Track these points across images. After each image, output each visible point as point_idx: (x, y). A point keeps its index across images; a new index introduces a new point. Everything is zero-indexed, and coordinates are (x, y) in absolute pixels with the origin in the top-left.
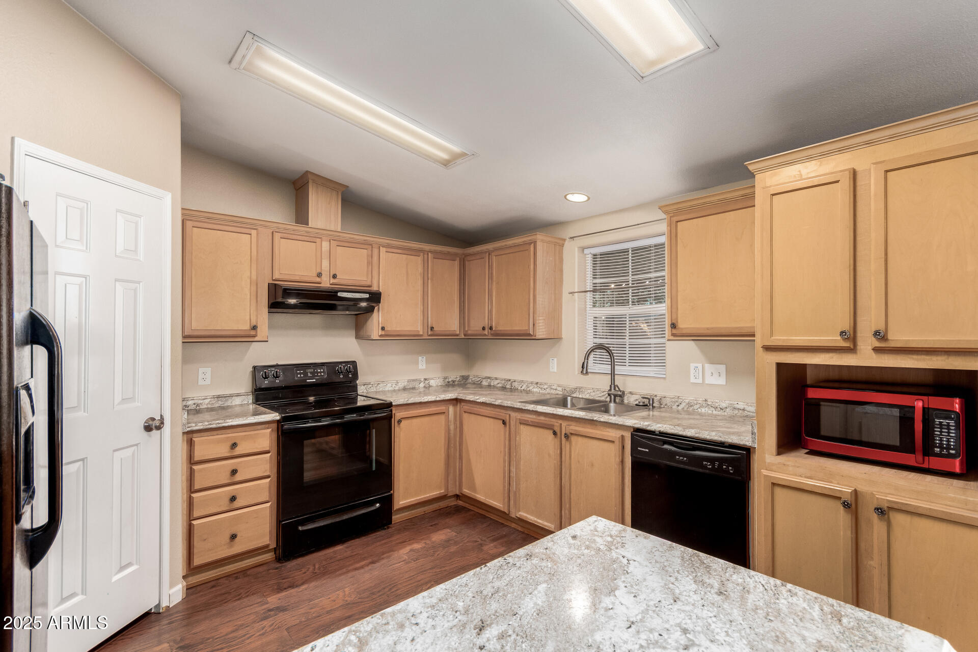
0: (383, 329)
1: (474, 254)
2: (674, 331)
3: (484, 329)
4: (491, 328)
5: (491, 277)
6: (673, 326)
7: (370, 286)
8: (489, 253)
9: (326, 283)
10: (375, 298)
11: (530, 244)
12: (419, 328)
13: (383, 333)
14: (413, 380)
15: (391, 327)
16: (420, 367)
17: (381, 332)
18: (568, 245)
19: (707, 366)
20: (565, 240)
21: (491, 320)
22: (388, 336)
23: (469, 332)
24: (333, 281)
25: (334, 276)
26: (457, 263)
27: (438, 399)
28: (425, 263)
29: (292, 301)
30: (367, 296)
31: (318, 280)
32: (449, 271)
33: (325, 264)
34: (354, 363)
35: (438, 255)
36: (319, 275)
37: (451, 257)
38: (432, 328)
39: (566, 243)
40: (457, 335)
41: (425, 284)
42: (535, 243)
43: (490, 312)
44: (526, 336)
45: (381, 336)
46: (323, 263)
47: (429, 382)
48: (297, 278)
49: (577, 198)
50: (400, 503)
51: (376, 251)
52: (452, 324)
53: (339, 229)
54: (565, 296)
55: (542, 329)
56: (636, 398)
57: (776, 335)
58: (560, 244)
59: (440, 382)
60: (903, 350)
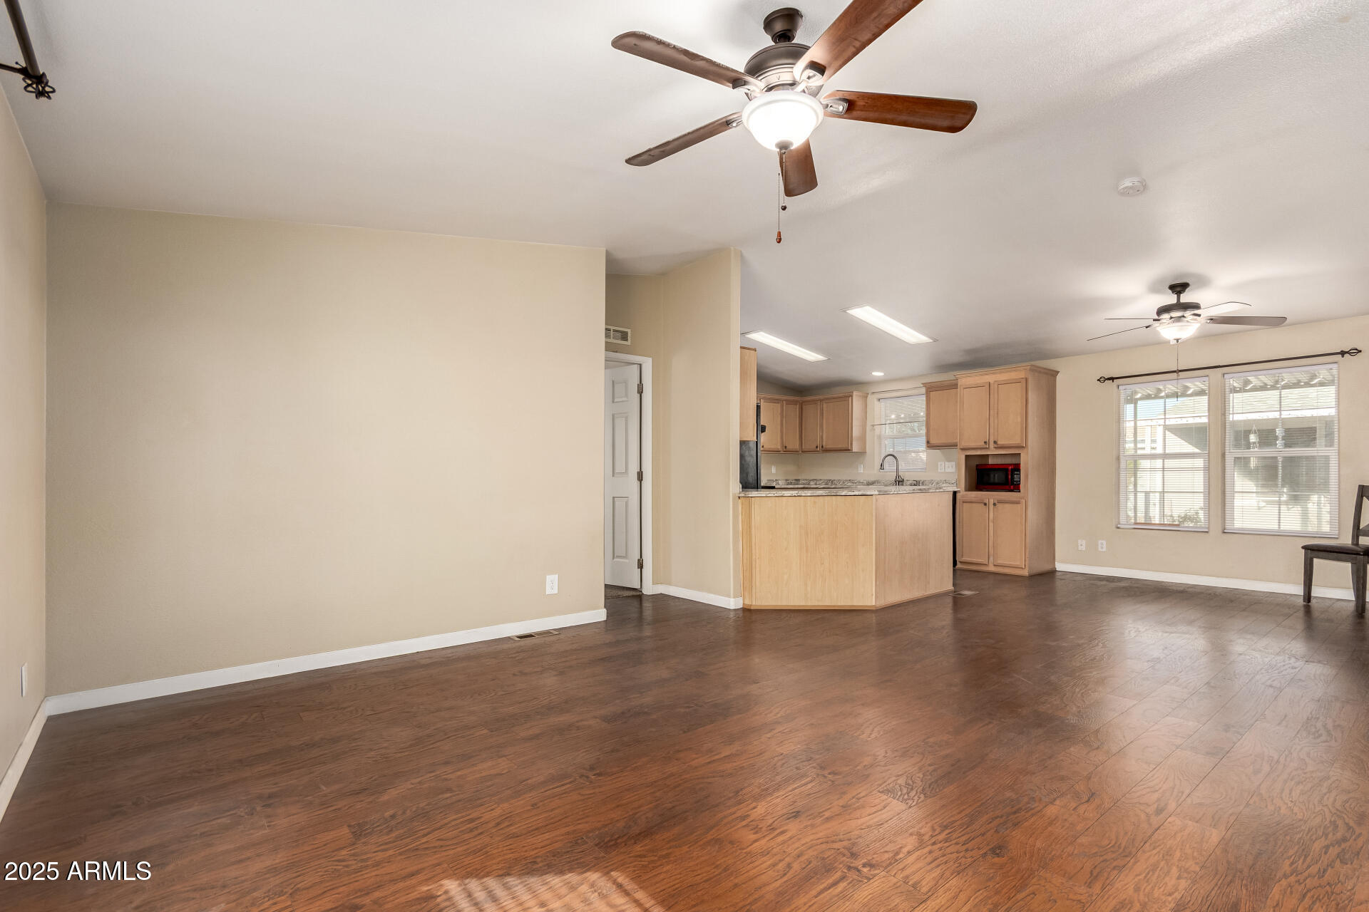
0: (763, 447)
1: (809, 401)
2: (929, 445)
3: (817, 447)
4: (822, 447)
5: (822, 414)
6: (928, 442)
8: (821, 400)
10: (763, 429)
11: (848, 394)
12: (779, 447)
13: (763, 449)
14: (771, 480)
15: (766, 447)
18: (871, 397)
19: (947, 463)
20: (868, 394)
21: (822, 442)
22: (764, 451)
23: (805, 450)
26: (798, 406)
28: (782, 407)
32: (793, 411)
35: (789, 402)
37: (795, 403)
38: (786, 447)
39: (869, 396)
40: (796, 451)
41: (782, 421)
42: (852, 396)
43: (821, 437)
44: (847, 450)
45: (762, 451)
49: (878, 374)
52: (794, 444)
54: (868, 428)
55: (855, 448)
56: (911, 482)
57: (964, 444)
58: (865, 397)
59: (784, 482)
60: (1002, 447)
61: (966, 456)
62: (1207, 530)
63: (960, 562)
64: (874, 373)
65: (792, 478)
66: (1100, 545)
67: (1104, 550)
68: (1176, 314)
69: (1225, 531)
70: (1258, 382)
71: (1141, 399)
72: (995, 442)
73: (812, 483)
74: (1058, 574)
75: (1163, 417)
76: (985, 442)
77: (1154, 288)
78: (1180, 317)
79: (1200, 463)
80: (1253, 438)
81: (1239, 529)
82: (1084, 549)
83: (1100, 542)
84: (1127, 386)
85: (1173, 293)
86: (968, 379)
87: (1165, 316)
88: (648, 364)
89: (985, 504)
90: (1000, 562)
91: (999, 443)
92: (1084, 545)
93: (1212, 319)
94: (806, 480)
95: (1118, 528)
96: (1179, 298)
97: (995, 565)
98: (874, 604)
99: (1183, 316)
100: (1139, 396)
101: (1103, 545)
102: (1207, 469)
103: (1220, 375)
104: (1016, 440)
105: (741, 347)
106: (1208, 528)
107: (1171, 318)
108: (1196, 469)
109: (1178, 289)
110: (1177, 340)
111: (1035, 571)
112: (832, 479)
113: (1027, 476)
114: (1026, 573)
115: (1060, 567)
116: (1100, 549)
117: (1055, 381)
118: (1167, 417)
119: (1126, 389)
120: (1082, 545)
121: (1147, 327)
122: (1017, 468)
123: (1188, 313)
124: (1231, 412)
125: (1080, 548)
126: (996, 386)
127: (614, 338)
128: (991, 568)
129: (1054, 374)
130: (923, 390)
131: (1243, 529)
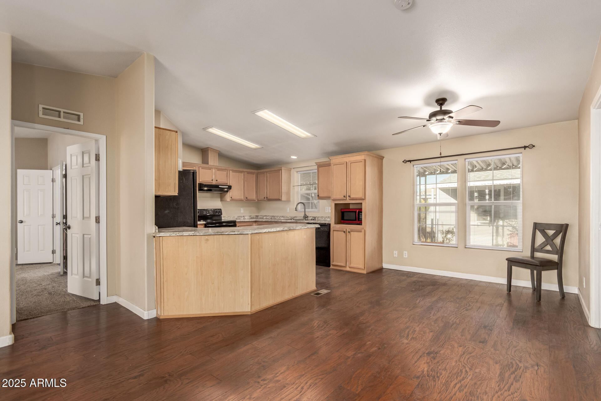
0: (231, 198)
1: (261, 172)
2: (319, 197)
3: (264, 198)
4: (267, 198)
5: (267, 181)
6: (318, 196)
7: (227, 184)
8: (267, 172)
9: (214, 183)
10: (230, 187)
11: (280, 170)
12: (242, 198)
13: (231, 199)
14: (240, 216)
15: (234, 198)
16: (242, 212)
17: (230, 199)
18: (292, 170)
19: (329, 207)
20: (291, 169)
21: (267, 195)
22: (232, 200)
23: (259, 200)
24: (216, 182)
26: (255, 175)
28: (244, 175)
29: (206, 189)
30: (227, 187)
31: (212, 182)
32: (252, 178)
33: (214, 176)
34: (221, 209)
35: (248, 173)
36: (212, 180)
37: (253, 173)
38: (247, 198)
40: (255, 200)
41: (244, 183)
42: (281, 170)
43: (267, 192)
44: (279, 200)
45: (231, 200)
47: (245, 217)
48: (206, 181)
49: (294, 157)
51: (229, 172)
52: (253, 196)
53: (217, 165)
54: (292, 187)
55: (284, 198)
56: (312, 218)
57: (334, 197)
58: (290, 170)
59: (248, 217)
60: (353, 199)
61: (336, 204)
62: (457, 246)
63: (332, 265)
64: (292, 157)
65: (254, 215)
66: (404, 254)
67: (406, 257)
68: (439, 117)
69: (466, 247)
70: (480, 167)
71: (428, 175)
72: (349, 196)
73: (264, 218)
74: (384, 270)
75: (435, 183)
76: (344, 196)
77: (427, 103)
78: (442, 119)
79: (453, 208)
80: (476, 194)
81: (473, 246)
82: (397, 256)
83: (404, 252)
84: (418, 166)
85: (438, 104)
86: (336, 159)
87: (434, 119)
88: (103, 139)
89: (344, 232)
90: (352, 265)
91: (351, 196)
92: (397, 254)
93: (459, 121)
94: (262, 216)
95: (414, 244)
96: (441, 108)
97: (349, 267)
98: (249, 310)
99: (444, 119)
100: (427, 173)
101: (406, 254)
102: (457, 212)
103: (463, 160)
104: (360, 195)
105: (155, 127)
106: (457, 245)
107: (437, 120)
108: (452, 212)
109: (441, 102)
110: (440, 134)
111: (370, 271)
112: (274, 215)
113: (365, 216)
114: (365, 272)
115: (385, 266)
116: (404, 257)
117: (382, 162)
118: (437, 183)
119: (417, 167)
120: (396, 253)
121: (424, 126)
122: (360, 211)
123: (446, 117)
124: (469, 180)
125: (395, 255)
126: (350, 164)
127: (64, 118)
128: (348, 269)
129: (382, 158)
130: (316, 167)
131: (475, 246)
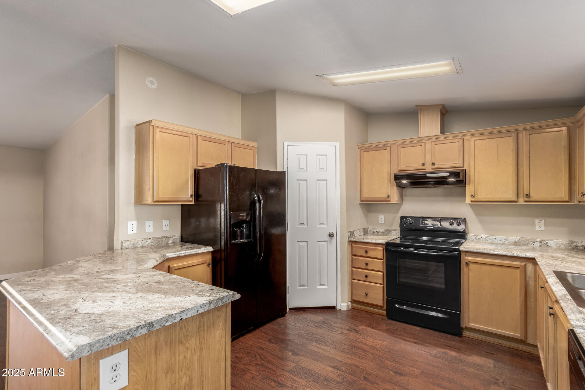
0: (473, 196)
7: (461, 167)
9: (429, 169)
13: (473, 199)
16: (537, 228)
17: (471, 199)
22: (475, 201)
24: (433, 167)
25: (433, 164)
27: (509, 254)
29: (404, 181)
30: (448, 174)
31: (424, 168)
34: (463, 220)
36: (424, 164)
38: (528, 195)
45: (471, 201)
46: (427, 157)
47: (547, 243)
50: (470, 324)
51: (466, 141)
53: (438, 134)
